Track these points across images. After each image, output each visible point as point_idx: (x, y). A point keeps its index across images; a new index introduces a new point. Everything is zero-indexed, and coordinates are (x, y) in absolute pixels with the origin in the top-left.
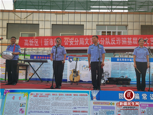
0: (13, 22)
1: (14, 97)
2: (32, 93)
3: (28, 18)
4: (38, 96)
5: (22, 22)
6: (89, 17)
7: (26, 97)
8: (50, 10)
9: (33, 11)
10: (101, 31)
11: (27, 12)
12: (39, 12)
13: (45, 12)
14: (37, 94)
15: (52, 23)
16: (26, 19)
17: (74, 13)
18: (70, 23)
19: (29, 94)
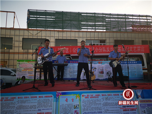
0: (27, 37)
1: (67, 99)
2: (83, 94)
3: (38, 35)
4: (89, 97)
5: (34, 37)
6: (81, 34)
7: (78, 99)
8: (54, 29)
9: (42, 30)
10: (89, 44)
11: (37, 30)
12: (46, 31)
13: (50, 31)
14: (87, 95)
15: (55, 38)
16: (36, 35)
17: (71, 31)
18: (68, 38)
19: (80, 95)
